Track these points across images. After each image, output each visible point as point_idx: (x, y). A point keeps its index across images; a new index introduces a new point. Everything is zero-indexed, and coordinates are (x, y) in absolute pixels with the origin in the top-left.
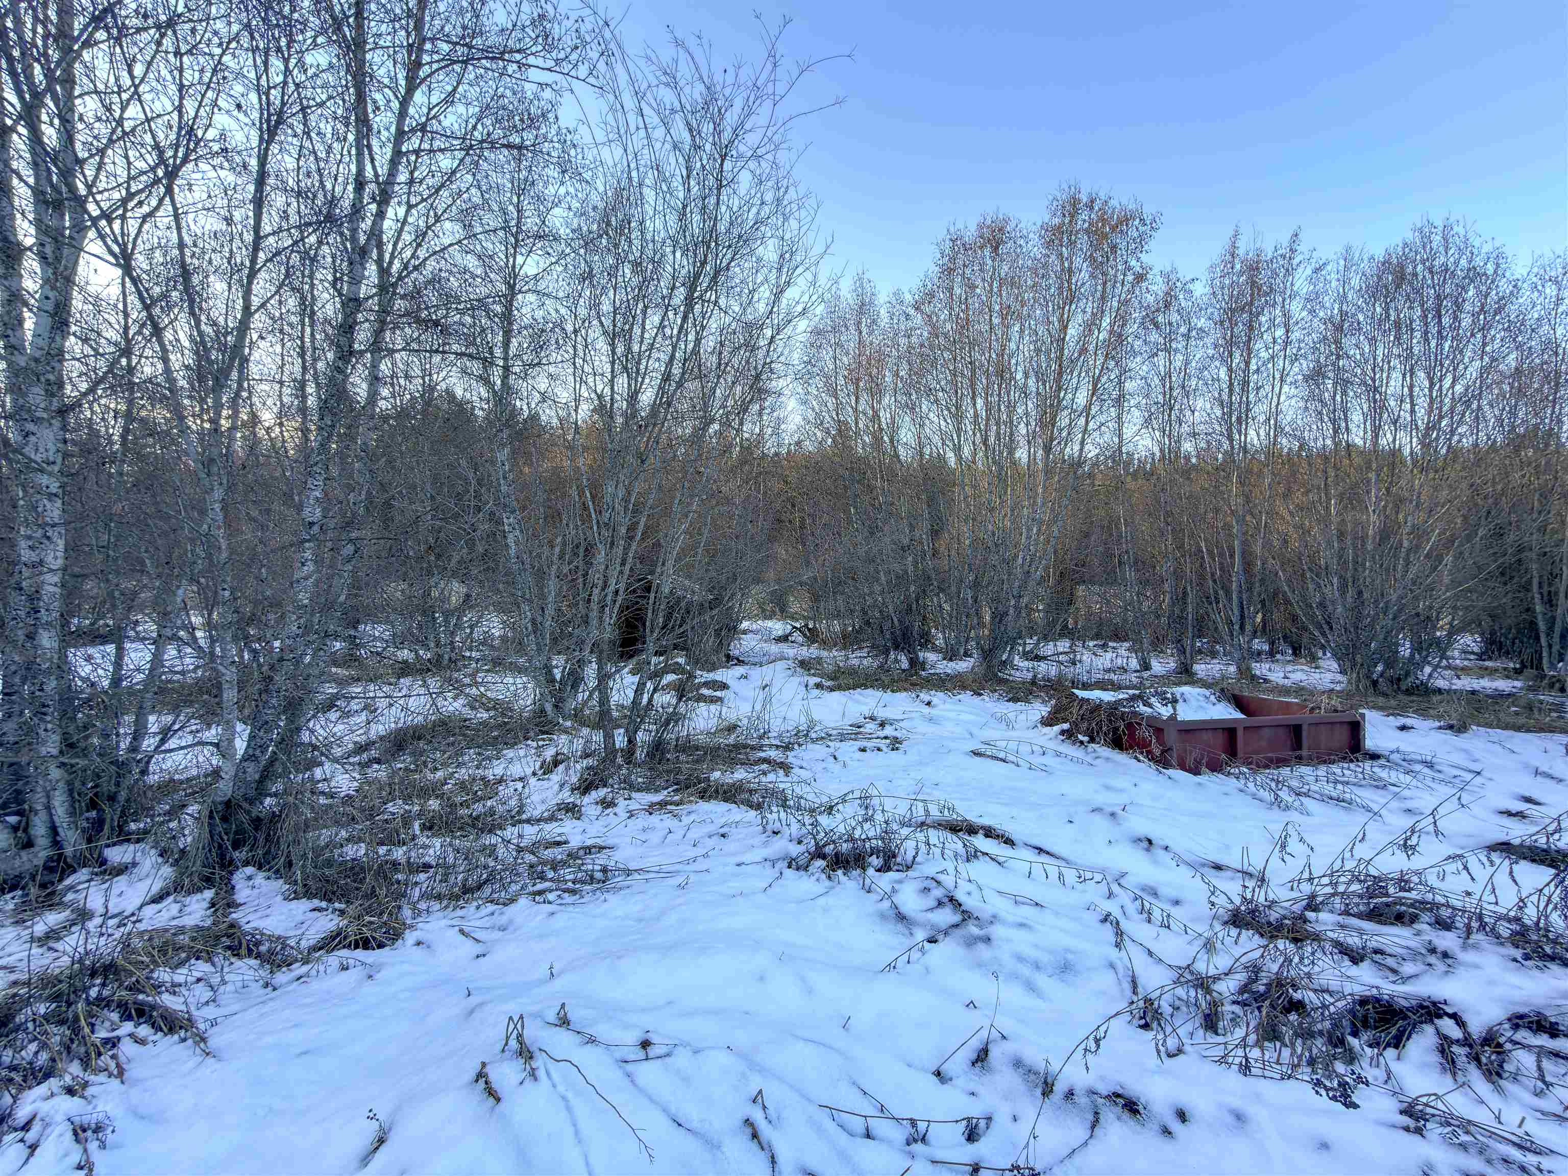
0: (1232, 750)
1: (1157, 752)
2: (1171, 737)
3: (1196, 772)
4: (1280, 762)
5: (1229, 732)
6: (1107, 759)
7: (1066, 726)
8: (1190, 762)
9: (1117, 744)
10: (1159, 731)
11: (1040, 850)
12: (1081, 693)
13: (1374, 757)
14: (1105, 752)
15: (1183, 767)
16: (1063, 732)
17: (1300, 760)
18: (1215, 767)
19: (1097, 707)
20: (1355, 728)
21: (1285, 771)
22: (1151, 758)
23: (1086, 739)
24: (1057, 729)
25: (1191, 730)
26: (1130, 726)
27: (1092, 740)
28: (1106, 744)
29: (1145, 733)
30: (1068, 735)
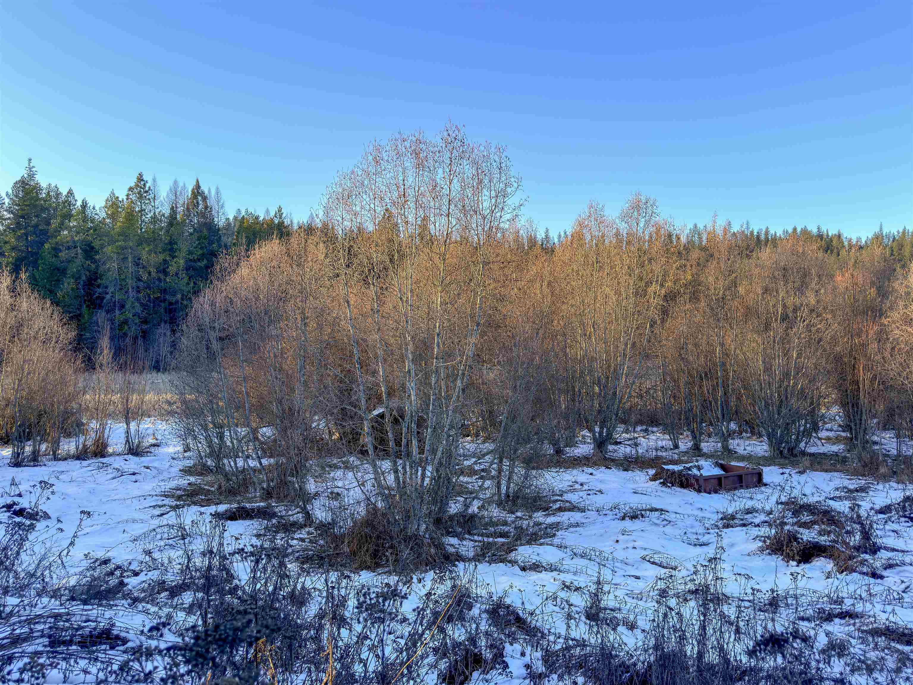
0: (720, 484)
1: (697, 488)
2: (701, 482)
3: (710, 493)
4: (735, 489)
5: (719, 479)
6: (680, 492)
7: (662, 481)
8: (708, 490)
9: (682, 485)
10: (697, 480)
11: (676, 513)
12: (666, 467)
13: (766, 485)
14: (679, 489)
15: (705, 492)
16: (661, 483)
17: (741, 487)
18: (716, 492)
19: (673, 473)
20: (760, 475)
21: (736, 492)
22: (695, 489)
23: (670, 485)
24: (658, 482)
25: (707, 479)
26: (687, 479)
27: (673, 486)
28: (679, 487)
29: (693, 481)
30: (663, 484)
